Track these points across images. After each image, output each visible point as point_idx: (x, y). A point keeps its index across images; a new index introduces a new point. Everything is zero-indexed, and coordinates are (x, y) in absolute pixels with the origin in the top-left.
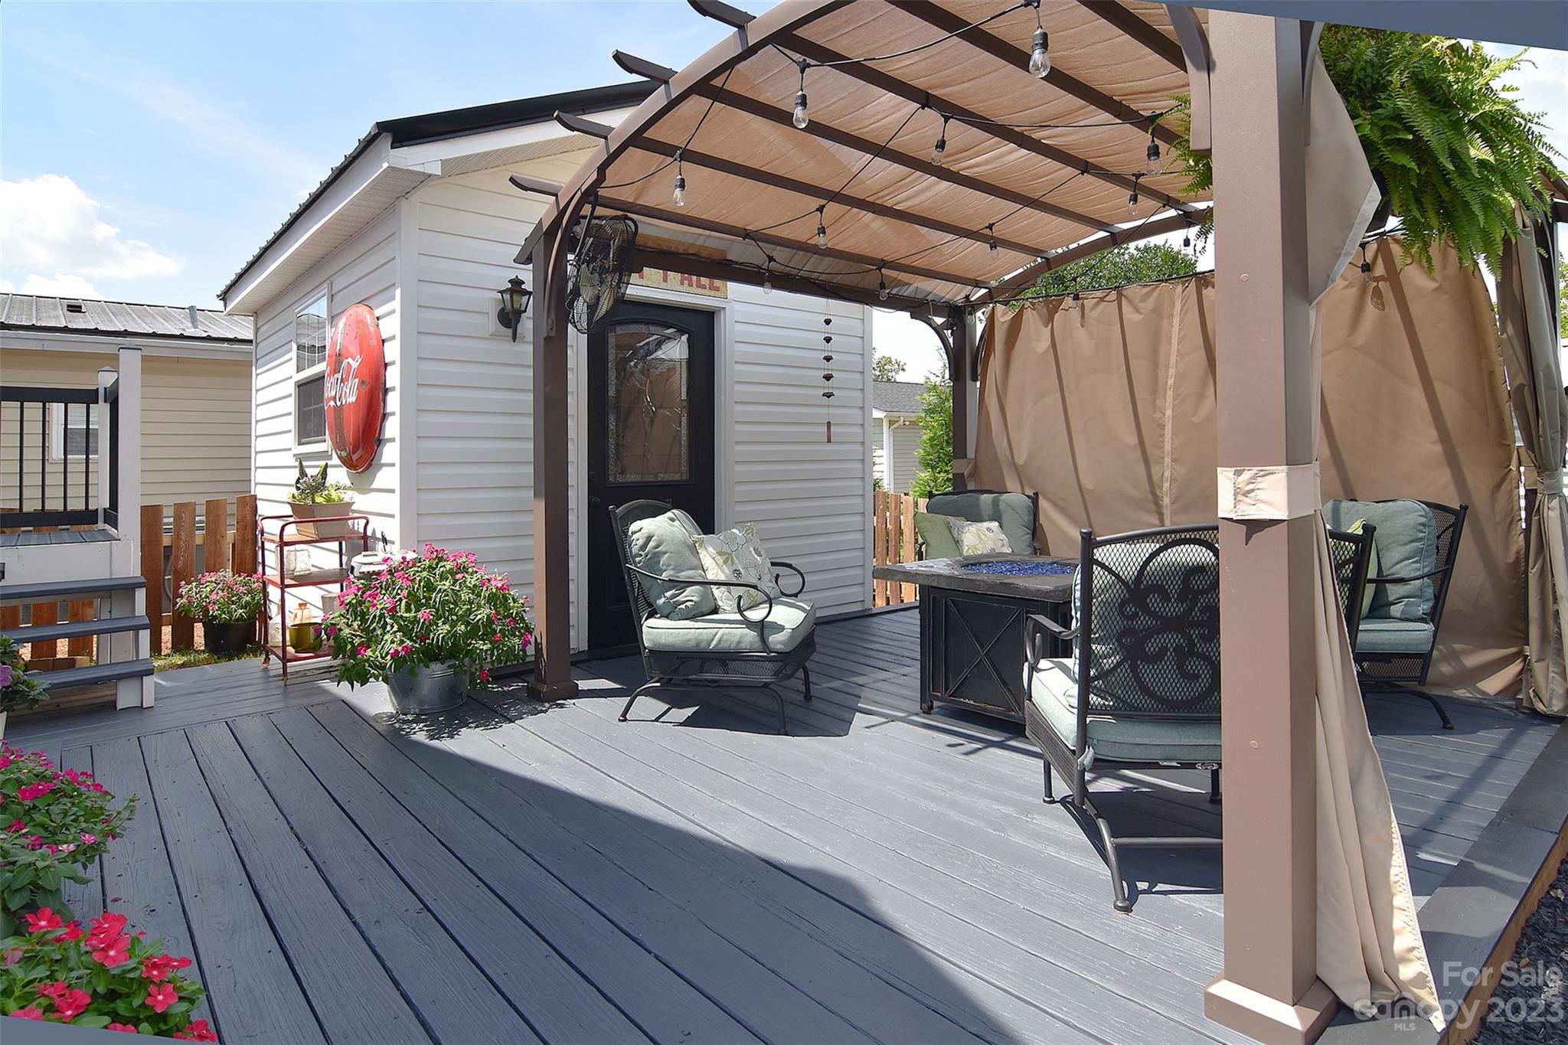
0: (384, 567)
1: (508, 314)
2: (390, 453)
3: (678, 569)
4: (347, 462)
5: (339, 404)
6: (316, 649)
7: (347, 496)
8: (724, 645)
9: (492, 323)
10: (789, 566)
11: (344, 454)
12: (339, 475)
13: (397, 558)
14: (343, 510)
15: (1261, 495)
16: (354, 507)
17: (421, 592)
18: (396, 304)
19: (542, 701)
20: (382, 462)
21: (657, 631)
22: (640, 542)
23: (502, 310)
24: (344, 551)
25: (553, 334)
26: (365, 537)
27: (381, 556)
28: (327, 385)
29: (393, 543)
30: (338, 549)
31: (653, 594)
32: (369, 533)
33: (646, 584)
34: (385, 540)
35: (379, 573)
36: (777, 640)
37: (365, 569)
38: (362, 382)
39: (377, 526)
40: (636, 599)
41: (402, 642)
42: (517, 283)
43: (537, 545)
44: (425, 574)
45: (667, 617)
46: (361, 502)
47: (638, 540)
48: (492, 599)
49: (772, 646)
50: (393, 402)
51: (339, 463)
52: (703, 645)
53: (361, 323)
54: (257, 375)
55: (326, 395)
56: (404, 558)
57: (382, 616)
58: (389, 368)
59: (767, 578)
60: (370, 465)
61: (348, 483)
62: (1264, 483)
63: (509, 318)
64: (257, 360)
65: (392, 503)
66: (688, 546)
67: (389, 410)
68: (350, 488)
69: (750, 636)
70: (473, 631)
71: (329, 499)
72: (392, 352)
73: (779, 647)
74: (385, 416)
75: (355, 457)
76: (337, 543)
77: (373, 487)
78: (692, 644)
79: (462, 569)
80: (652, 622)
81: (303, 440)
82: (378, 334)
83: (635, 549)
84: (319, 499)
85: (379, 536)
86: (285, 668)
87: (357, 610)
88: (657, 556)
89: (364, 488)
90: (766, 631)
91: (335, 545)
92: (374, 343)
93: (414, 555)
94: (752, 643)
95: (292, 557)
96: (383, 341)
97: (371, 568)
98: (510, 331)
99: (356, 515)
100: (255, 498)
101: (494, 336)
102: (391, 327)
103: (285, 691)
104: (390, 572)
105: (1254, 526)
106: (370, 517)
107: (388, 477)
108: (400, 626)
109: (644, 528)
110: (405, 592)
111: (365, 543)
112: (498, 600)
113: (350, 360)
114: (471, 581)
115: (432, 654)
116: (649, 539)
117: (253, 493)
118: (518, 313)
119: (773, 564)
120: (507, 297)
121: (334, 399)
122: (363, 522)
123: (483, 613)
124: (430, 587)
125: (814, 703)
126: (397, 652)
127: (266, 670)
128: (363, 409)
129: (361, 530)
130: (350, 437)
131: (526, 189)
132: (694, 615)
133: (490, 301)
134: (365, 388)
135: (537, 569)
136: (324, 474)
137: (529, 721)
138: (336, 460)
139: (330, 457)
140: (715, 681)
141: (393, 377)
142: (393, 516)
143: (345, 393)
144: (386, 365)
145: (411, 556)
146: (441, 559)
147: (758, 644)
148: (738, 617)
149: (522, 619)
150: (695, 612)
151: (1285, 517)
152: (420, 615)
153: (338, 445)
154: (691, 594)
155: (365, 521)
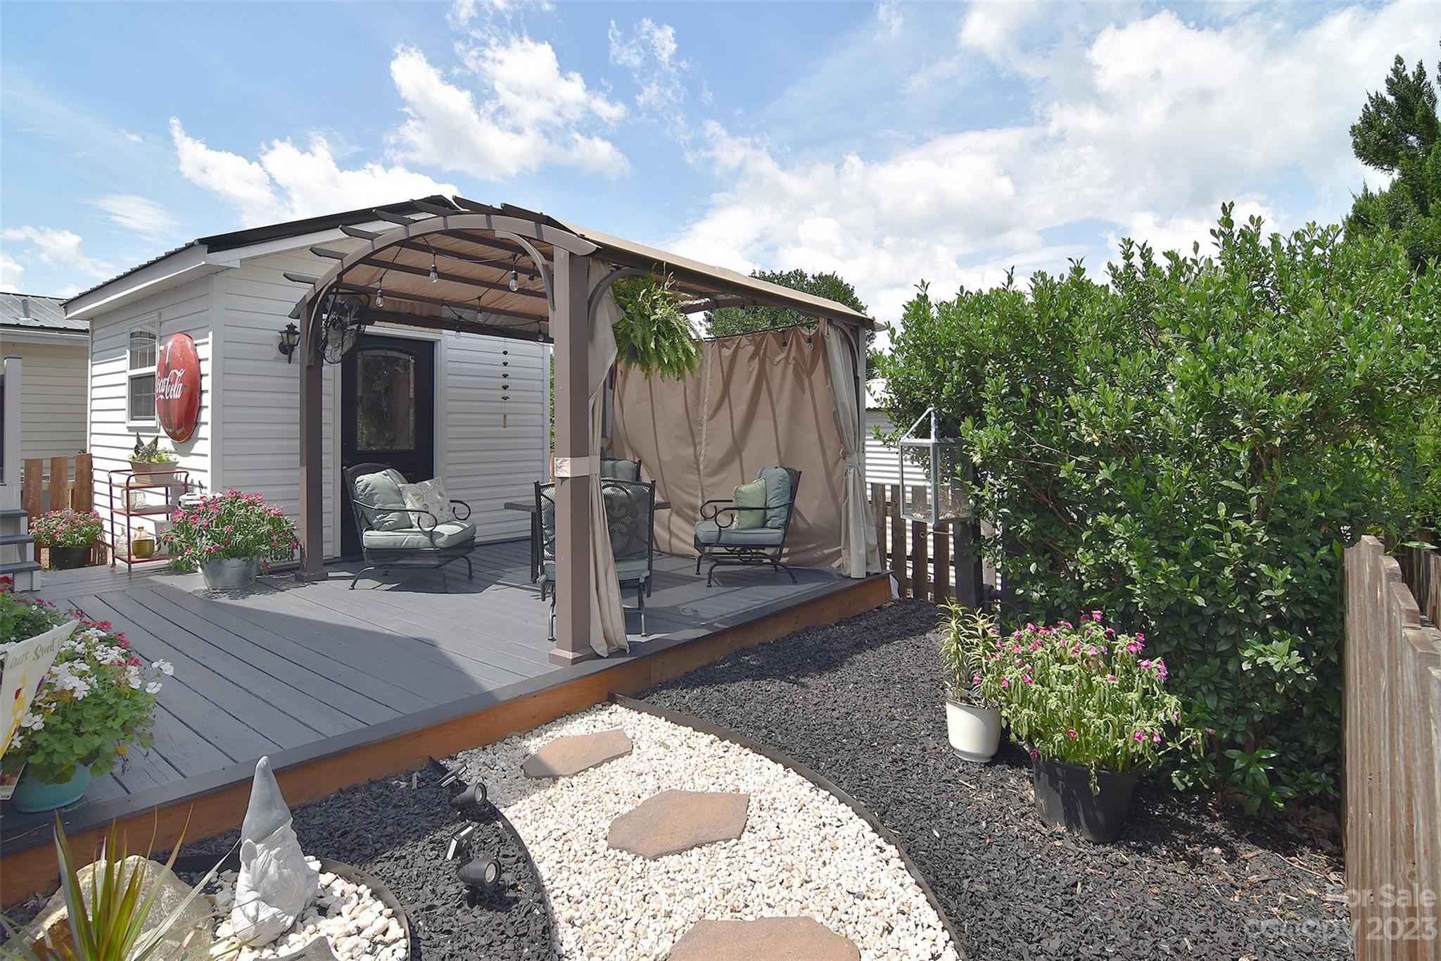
0: (201, 502)
1: (285, 346)
2: (205, 431)
3: (385, 503)
4: (172, 436)
5: (167, 398)
6: (149, 556)
7: (172, 458)
8: (410, 545)
9: (275, 351)
10: (461, 502)
11: (171, 430)
12: (166, 444)
13: (210, 496)
14: (171, 468)
15: (564, 468)
16: (178, 465)
17: (225, 516)
18: (210, 339)
19: (302, 581)
20: (199, 436)
21: (371, 538)
22: (362, 487)
23: (282, 343)
24: (169, 493)
25: (312, 364)
26: (186, 484)
27: (199, 496)
28: (158, 384)
29: (206, 488)
30: (165, 493)
31: (369, 517)
32: (189, 482)
33: (366, 511)
34: (201, 486)
35: (198, 505)
36: (440, 542)
37: (188, 503)
38: (184, 386)
39: (195, 477)
40: (360, 520)
41: (213, 544)
42: (291, 327)
43: (301, 490)
44: (228, 506)
45: (378, 530)
46: (183, 462)
47: (360, 486)
48: (271, 521)
49: (437, 545)
50: (206, 400)
51: (166, 435)
52: (398, 545)
53: (184, 347)
54: (92, 365)
55: (157, 391)
56: (214, 497)
57: (200, 530)
58: (203, 378)
59: (446, 509)
60: (189, 438)
61: (173, 449)
62: (565, 464)
63: (286, 349)
64: (93, 354)
65: (206, 463)
66: (395, 490)
67: (204, 404)
68: (174, 453)
69: (425, 539)
70: (260, 539)
71: (160, 460)
72: (206, 368)
73: (441, 545)
74: (200, 408)
75: (178, 432)
76: (164, 488)
77: (193, 452)
78: (391, 544)
79: (252, 503)
80: (368, 533)
81: (135, 417)
82: (197, 356)
83: (359, 491)
84: (153, 460)
85: (196, 483)
86: (130, 566)
87: (183, 528)
88: (371, 495)
89: (186, 454)
90: (434, 537)
91: (163, 490)
92: (194, 361)
93: (221, 495)
94: (426, 543)
95: (134, 498)
96: (200, 360)
97: (192, 503)
98: (287, 356)
99: (178, 470)
100: (90, 456)
101: (276, 359)
102: (205, 351)
103: (130, 582)
104: (205, 505)
105: (563, 479)
106: (190, 472)
107: (203, 446)
108: (212, 535)
109: (365, 479)
110: (215, 516)
111: (186, 487)
112: (276, 521)
113: (176, 371)
114: (258, 510)
115: (233, 553)
116: (367, 486)
117: (88, 452)
118: (292, 347)
119: (451, 501)
120: (285, 335)
121: (164, 394)
122: (184, 475)
123: (265, 528)
124: (231, 514)
125: (474, 580)
126: (210, 550)
127: (113, 571)
128: (185, 404)
129: (183, 480)
130: (175, 420)
131: (295, 281)
132: (393, 528)
133: (274, 338)
134: (186, 390)
135: (301, 505)
136: (156, 442)
137: (294, 591)
138: (163, 433)
139: (159, 431)
140: (405, 565)
141: (206, 384)
142: (206, 471)
143: (173, 391)
144: (202, 376)
145: (218, 495)
146: (238, 498)
147: (429, 544)
148: (419, 529)
149: (292, 534)
150: (395, 527)
151: (569, 476)
152: (224, 529)
153: (166, 424)
154: (393, 517)
155: (186, 474)
